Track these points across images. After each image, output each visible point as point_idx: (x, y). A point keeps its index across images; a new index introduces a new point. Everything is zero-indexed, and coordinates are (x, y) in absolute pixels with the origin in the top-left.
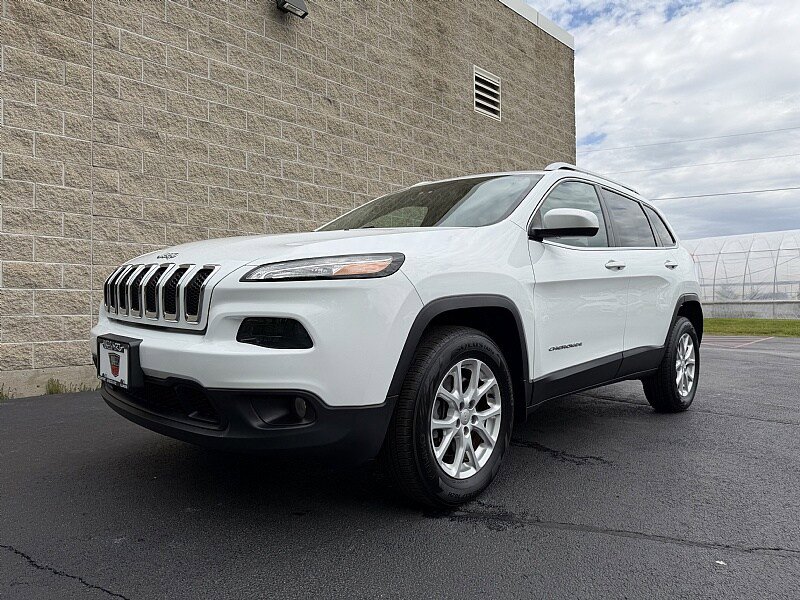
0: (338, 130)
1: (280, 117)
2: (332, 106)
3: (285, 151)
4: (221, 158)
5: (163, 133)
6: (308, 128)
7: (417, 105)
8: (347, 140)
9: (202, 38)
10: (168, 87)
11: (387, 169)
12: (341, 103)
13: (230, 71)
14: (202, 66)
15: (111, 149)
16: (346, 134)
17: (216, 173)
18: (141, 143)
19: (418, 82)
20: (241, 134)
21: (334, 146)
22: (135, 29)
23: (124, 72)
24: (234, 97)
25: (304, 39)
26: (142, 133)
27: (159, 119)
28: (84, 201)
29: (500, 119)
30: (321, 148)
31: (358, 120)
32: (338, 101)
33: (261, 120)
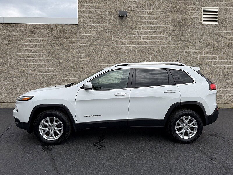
0: (140, 44)
1: (122, 45)
2: (139, 38)
3: (123, 53)
4: (106, 58)
5: (92, 55)
6: (130, 45)
7: (172, 28)
8: (143, 46)
9: (101, 31)
10: (94, 44)
11: (159, 51)
12: (141, 36)
13: (108, 36)
14: (101, 37)
15: (81, 60)
16: (143, 44)
17: (104, 61)
18: (88, 58)
19: (174, 21)
20: (111, 51)
21: (139, 48)
22: (86, 33)
23: (84, 43)
24: (109, 42)
25: (129, 21)
26: (88, 55)
27: (92, 52)
28: (77, 71)
29: (218, 23)
30: (134, 49)
31: (148, 39)
32: (141, 35)
33: (116, 46)
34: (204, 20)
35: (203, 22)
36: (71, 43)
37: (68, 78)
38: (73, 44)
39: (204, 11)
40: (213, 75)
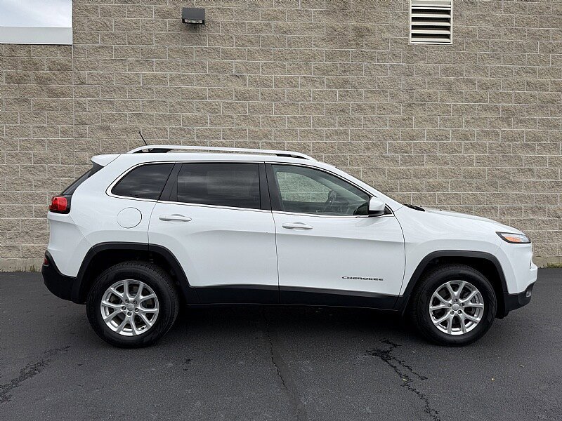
0: (243, 96)
1: (193, 98)
2: (240, 81)
3: (197, 121)
5: (113, 126)
6: (218, 100)
7: (331, 56)
8: (253, 102)
9: (137, 61)
10: (116, 98)
11: (295, 117)
12: (247, 76)
13: (155, 76)
14: (136, 78)
15: (83, 141)
16: (251, 98)
18: (100, 134)
20: (164, 116)
21: (241, 109)
22: (95, 69)
23: (91, 96)
24: (159, 93)
25: (214, 37)
26: (101, 128)
27: (111, 118)
28: (70, 171)
29: (450, 41)
30: (230, 113)
31: (265, 85)
32: (245, 74)
33: (179, 103)
34: (414, 35)
35: (411, 40)
36: (54, 94)
37: (46, 191)
38: (58, 96)
39: (414, 11)
40: (441, 180)
